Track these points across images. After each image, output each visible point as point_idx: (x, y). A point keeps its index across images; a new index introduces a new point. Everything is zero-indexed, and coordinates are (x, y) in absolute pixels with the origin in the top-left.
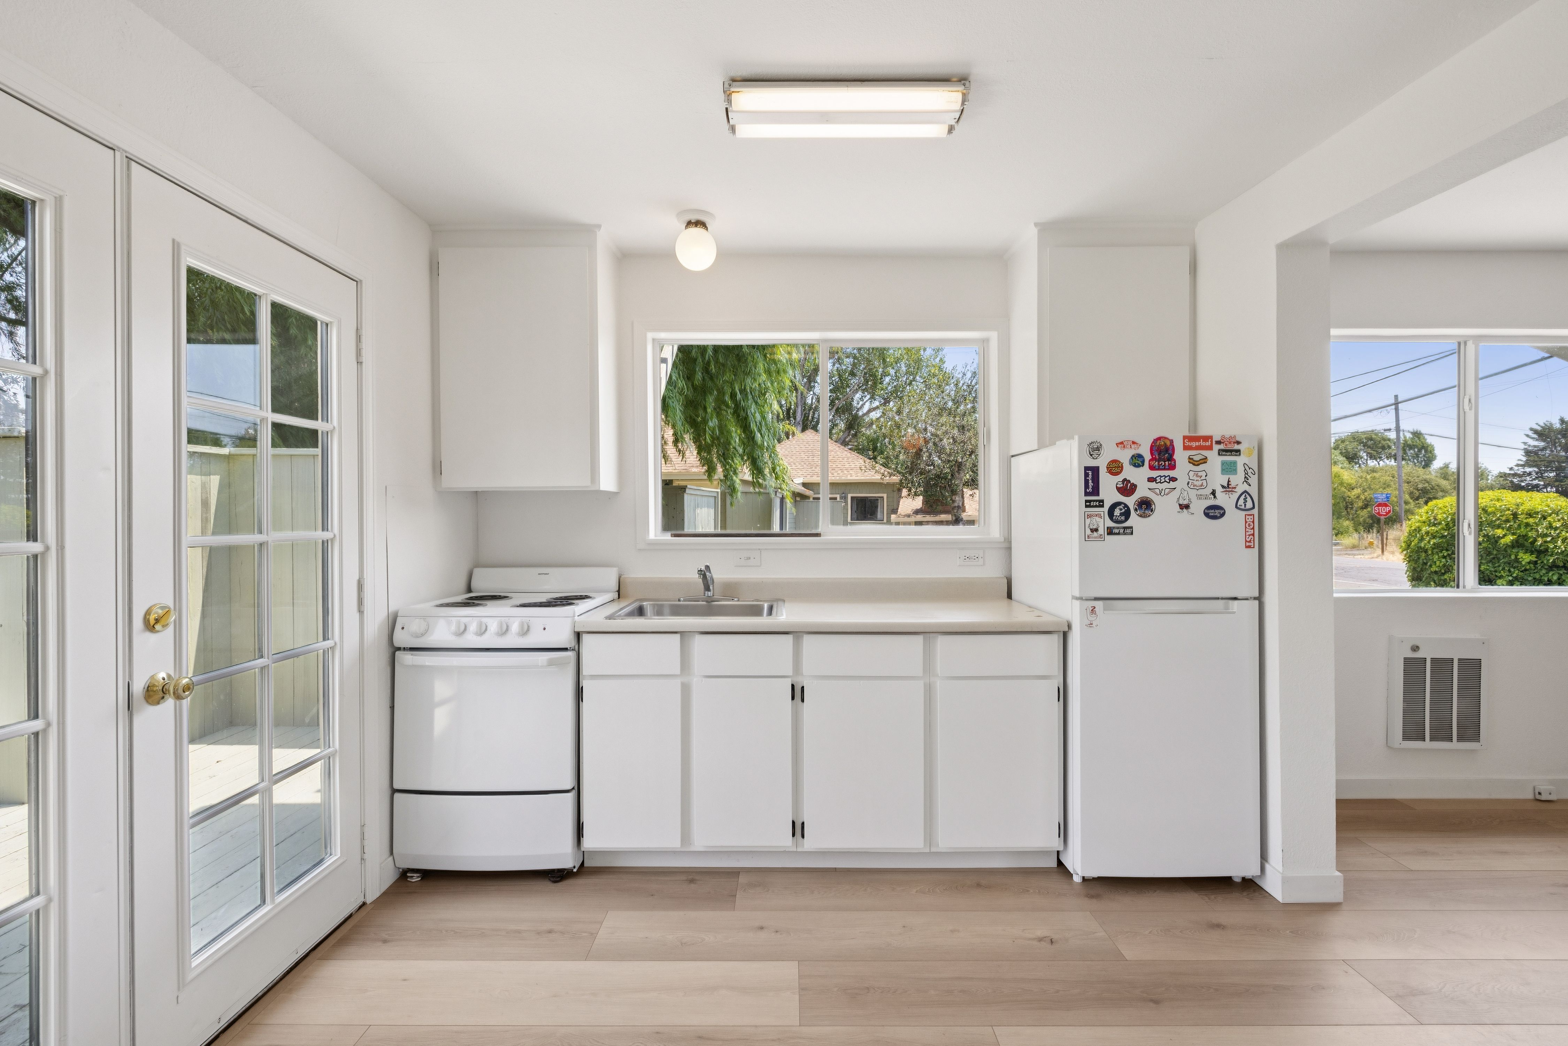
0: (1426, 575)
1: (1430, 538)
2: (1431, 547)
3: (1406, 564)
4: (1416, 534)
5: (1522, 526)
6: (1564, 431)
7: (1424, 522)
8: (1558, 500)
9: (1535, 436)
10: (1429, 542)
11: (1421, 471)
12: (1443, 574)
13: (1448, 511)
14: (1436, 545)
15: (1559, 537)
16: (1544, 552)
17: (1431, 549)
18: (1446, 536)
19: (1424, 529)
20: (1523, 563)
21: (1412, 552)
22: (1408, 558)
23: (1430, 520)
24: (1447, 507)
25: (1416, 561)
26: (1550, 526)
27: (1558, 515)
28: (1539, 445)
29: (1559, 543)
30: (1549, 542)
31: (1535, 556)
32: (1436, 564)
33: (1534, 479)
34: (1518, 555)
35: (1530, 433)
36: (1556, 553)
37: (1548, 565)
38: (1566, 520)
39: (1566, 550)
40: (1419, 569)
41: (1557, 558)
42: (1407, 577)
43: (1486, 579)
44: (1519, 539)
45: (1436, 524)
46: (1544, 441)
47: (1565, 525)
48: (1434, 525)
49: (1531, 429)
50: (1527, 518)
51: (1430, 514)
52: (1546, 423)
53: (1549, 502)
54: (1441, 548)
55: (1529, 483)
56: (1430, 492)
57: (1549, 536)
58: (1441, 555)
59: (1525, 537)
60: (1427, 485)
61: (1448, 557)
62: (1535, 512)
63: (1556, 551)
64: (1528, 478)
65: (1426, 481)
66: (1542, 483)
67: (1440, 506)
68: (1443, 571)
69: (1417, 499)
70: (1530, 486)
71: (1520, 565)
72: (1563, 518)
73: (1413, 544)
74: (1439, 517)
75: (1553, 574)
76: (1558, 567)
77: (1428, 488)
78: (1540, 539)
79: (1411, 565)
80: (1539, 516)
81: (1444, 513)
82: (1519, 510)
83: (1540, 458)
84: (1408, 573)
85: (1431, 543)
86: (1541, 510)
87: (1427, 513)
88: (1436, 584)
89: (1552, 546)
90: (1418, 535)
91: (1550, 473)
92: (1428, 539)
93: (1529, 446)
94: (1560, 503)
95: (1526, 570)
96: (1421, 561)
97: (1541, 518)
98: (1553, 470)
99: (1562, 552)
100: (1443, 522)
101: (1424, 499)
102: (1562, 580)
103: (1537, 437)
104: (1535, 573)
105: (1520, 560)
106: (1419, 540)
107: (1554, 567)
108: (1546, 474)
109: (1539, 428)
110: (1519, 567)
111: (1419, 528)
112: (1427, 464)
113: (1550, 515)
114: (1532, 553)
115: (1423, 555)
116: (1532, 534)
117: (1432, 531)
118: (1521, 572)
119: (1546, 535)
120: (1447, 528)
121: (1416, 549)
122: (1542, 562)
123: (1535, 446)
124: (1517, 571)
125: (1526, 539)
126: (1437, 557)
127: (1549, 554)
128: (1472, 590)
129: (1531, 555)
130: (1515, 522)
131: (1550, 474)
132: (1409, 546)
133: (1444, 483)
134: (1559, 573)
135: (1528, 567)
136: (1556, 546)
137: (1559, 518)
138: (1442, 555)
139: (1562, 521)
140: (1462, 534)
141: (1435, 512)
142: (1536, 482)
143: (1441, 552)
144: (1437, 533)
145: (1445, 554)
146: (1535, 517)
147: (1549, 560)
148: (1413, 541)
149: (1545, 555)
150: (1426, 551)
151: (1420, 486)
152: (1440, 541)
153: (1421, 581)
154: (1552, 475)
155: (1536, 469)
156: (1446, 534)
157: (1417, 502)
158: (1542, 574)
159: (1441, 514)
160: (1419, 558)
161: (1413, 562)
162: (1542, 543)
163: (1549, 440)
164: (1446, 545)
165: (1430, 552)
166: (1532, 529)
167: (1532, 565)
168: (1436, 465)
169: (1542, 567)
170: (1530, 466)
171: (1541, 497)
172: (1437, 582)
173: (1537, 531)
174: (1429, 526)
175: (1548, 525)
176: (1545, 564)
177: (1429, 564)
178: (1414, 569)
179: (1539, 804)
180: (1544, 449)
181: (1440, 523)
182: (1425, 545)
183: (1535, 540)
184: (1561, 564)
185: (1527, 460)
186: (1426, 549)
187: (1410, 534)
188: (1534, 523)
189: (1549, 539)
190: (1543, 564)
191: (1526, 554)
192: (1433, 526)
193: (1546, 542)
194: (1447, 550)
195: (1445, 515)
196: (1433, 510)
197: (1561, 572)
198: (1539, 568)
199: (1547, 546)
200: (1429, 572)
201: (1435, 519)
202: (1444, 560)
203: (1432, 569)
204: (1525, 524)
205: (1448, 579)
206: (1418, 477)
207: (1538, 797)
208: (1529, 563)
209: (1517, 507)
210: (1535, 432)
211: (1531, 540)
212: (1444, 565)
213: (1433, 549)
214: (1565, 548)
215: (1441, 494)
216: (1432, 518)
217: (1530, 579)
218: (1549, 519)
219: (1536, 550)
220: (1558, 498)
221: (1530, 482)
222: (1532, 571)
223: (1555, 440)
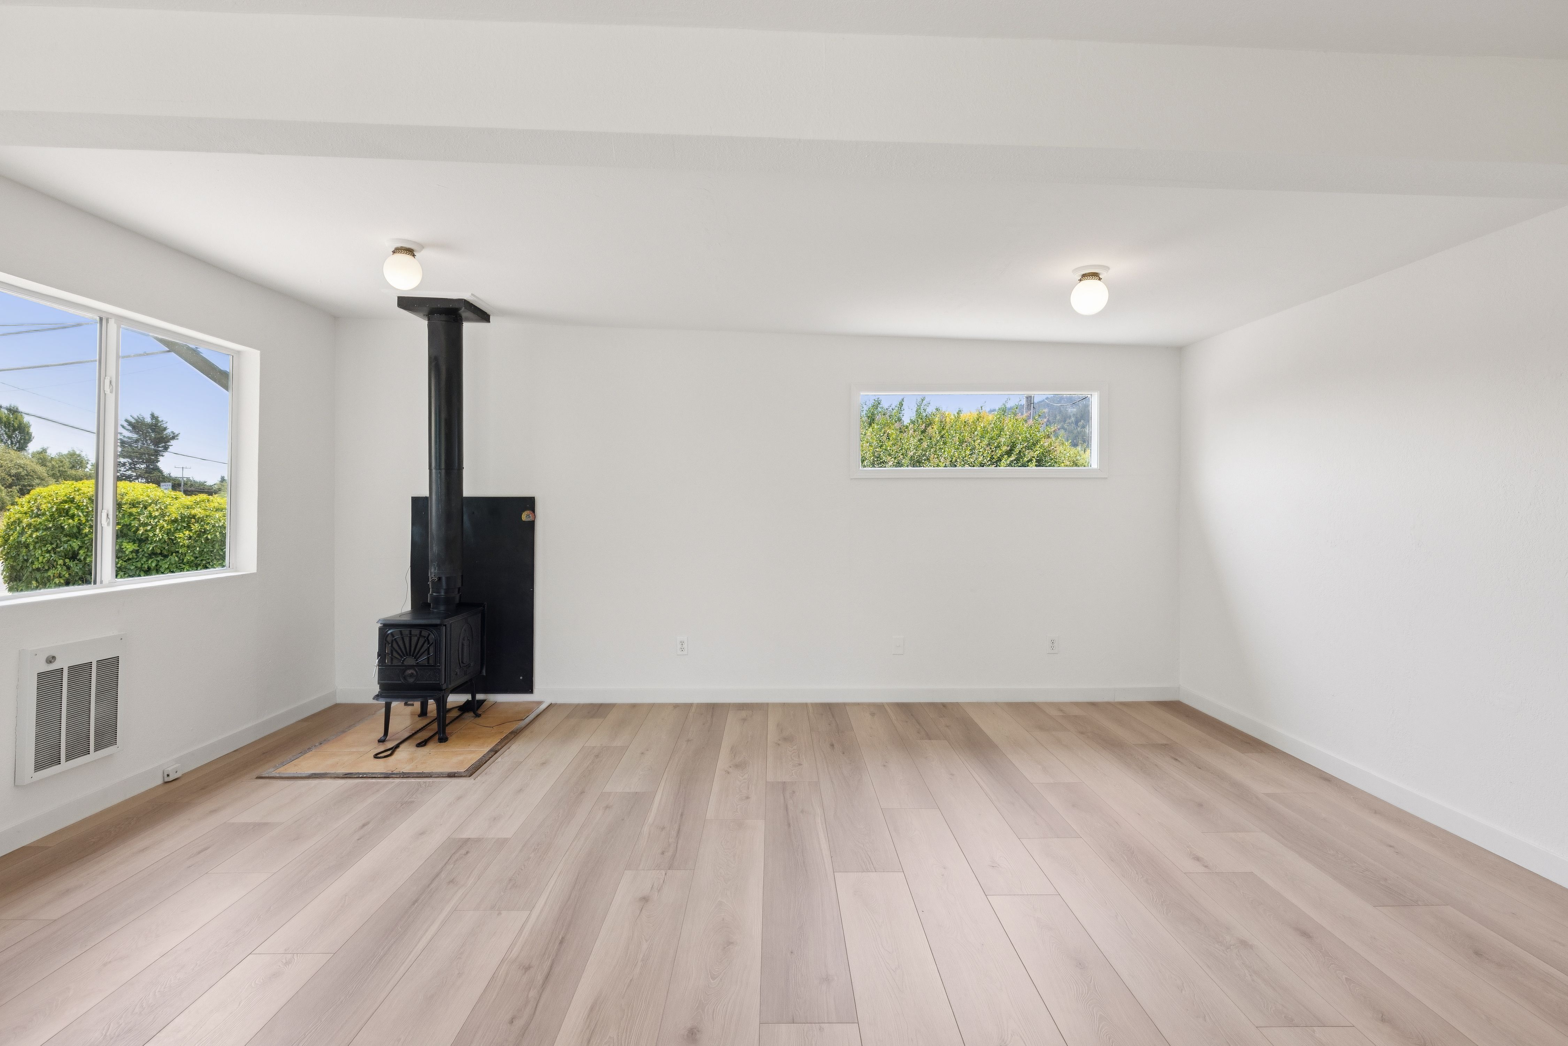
0: (26, 573)
1: (32, 531)
2: (33, 541)
3: (3, 563)
4: (16, 527)
5: (126, 516)
6: (154, 426)
7: (26, 513)
8: (156, 491)
9: (130, 428)
10: (31, 536)
11: (13, 454)
12: (47, 570)
13: (53, 500)
14: (39, 538)
15: (157, 526)
16: (145, 540)
17: (33, 543)
18: (51, 528)
19: (26, 521)
20: (127, 553)
21: (10, 548)
22: (4, 555)
23: (32, 511)
24: (52, 495)
25: (15, 558)
26: (150, 516)
27: (156, 505)
28: (133, 436)
29: (158, 530)
30: (149, 531)
31: (137, 545)
32: (38, 560)
33: (128, 470)
34: (122, 545)
35: (125, 424)
36: (155, 541)
37: (148, 553)
38: (163, 509)
39: (163, 538)
40: (18, 568)
41: (156, 546)
42: (3, 579)
43: (122, 571)
44: (123, 529)
45: (40, 515)
46: (137, 433)
47: (162, 514)
48: (38, 516)
49: (126, 421)
50: (130, 508)
51: (33, 504)
52: (140, 416)
53: (149, 493)
54: (45, 542)
55: (123, 474)
56: (25, 479)
57: (149, 525)
58: (44, 549)
59: (128, 526)
60: (21, 470)
61: (52, 552)
62: (137, 502)
63: (155, 539)
64: (122, 469)
65: (20, 466)
66: (135, 474)
67: (43, 494)
68: (46, 568)
69: (10, 486)
70: (124, 476)
71: (123, 555)
72: (160, 508)
73: (11, 538)
74: (44, 506)
75: (152, 562)
76: (156, 554)
77: (23, 474)
78: (141, 528)
79: (9, 563)
80: (141, 506)
81: (49, 502)
82: (123, 500)
83: (133, 450)
84: (5, 573)
85: (34, 536)
86: (143, 500)
87: (29, 502)
88: (39, 583)
89: (151, 534)
90: (18, 528)
91: (141, 464)
92: (29, 532)
93: (124, 436)
94: (158, 494)
95: (129, 559)
96: (21, 558)
97: (142, 508)
98: (144, 462)
99: (160, 540)
100: (47, 513)
101: (18, 487)
102: (158, 566)
103: (131, 428)
104: (137, 561)
105: (124, 550)
106: (19, 533)
107: (153, 554)
108: (138, 466)
109: (133, 421)
110: (123, 557)
111: (19, 519)
112: (22, 447)
113: (150, 504)
114: (134, 542)
115: (24, 550)
116: (135, 524)
117: (35, 523)
118: (125, 561)
119: (146, 525)
120: (52, 519)
121: (16, 544)
122: (143, 551)
123: (129, 438)
124: (121, 561)
125: (129, 529)
126: (40, 552)
127: (149, 542)
128: (110, 585)
129: (133, 544)
130: (120, 512)
131: (141, 466)
132: (6, 541)
133: (41, 470)
134: (157, 560)
135: (131, 557)
136: (155, 534)
137: (157, 507)
138: (46, 549)
139: (160, 511)
140: (100, 525)
141: (39, 501)
142: (129, 472)
143: (45, 546)
144: (40, 525)
145: (49, 549)
146: (137, 507)
147: (149, 548)
148: (12, 535)
149: (146, 543)
150: (27, 546)
151: (13, 472)
152: (44, 533)
153: (20, 580)
154: (143, 466)
155: (130, 461)
156: (51, 525)
157: (9, 490)
158: (143, 563)
159: (46, 503)
160: (19, 555)
161: (12, 560)
162: (143, 532)
163: (141, 433)
164: (50, 539)
165: (31, 547)
166: (135, 518)
167: (134, 554)
168: (33, 447)
169: (143, 555)
170: (124, 457)
171: (142, 487)
172: (39, 580)
173: (139, 520)
174: (31, 517)
175: (149, 515)
176: (145, 553)
177: (30, 561)
178: (12, 567)
179: (168, 785)
180: (137, 441)
181: (44, 514)
182: (26, 540)
183: (138, 529)
184: (159, 551)
185: (122, 451)
186: (28, 544)
187: (8, 526)
188: (136, 512)
189: (149, 528)
190: (143, 552)
191: (130, 544)
192: (35, 517)
193: (146, 531)
194: (51, 544)
195: (49, 505)
196: (36, 499)
197: (159, 559)
198: (141, 556)
199: (148, 534)
200: (30, 569)
201: (39, 509)
202: (47, 555)
203: (34, 567)
204: (128, 514)
205: (52, 576)
206: (11, 461)
207: (167, 779)
208: (132, 552)
209: (122, 497)
210: (130, 424)
211: (134, 529)
212: (48, 561)
213: (36, 543)
214: (162, 536)
215: (37, 481)
216: (34, 508)
217: (132, 568)
218: (149, 508)
219: (138, 539)
220: (157, 489)
221: (124, 472)
222: (134, 560)
223: (146, 433)
